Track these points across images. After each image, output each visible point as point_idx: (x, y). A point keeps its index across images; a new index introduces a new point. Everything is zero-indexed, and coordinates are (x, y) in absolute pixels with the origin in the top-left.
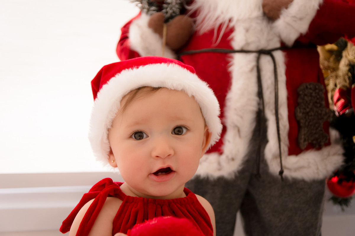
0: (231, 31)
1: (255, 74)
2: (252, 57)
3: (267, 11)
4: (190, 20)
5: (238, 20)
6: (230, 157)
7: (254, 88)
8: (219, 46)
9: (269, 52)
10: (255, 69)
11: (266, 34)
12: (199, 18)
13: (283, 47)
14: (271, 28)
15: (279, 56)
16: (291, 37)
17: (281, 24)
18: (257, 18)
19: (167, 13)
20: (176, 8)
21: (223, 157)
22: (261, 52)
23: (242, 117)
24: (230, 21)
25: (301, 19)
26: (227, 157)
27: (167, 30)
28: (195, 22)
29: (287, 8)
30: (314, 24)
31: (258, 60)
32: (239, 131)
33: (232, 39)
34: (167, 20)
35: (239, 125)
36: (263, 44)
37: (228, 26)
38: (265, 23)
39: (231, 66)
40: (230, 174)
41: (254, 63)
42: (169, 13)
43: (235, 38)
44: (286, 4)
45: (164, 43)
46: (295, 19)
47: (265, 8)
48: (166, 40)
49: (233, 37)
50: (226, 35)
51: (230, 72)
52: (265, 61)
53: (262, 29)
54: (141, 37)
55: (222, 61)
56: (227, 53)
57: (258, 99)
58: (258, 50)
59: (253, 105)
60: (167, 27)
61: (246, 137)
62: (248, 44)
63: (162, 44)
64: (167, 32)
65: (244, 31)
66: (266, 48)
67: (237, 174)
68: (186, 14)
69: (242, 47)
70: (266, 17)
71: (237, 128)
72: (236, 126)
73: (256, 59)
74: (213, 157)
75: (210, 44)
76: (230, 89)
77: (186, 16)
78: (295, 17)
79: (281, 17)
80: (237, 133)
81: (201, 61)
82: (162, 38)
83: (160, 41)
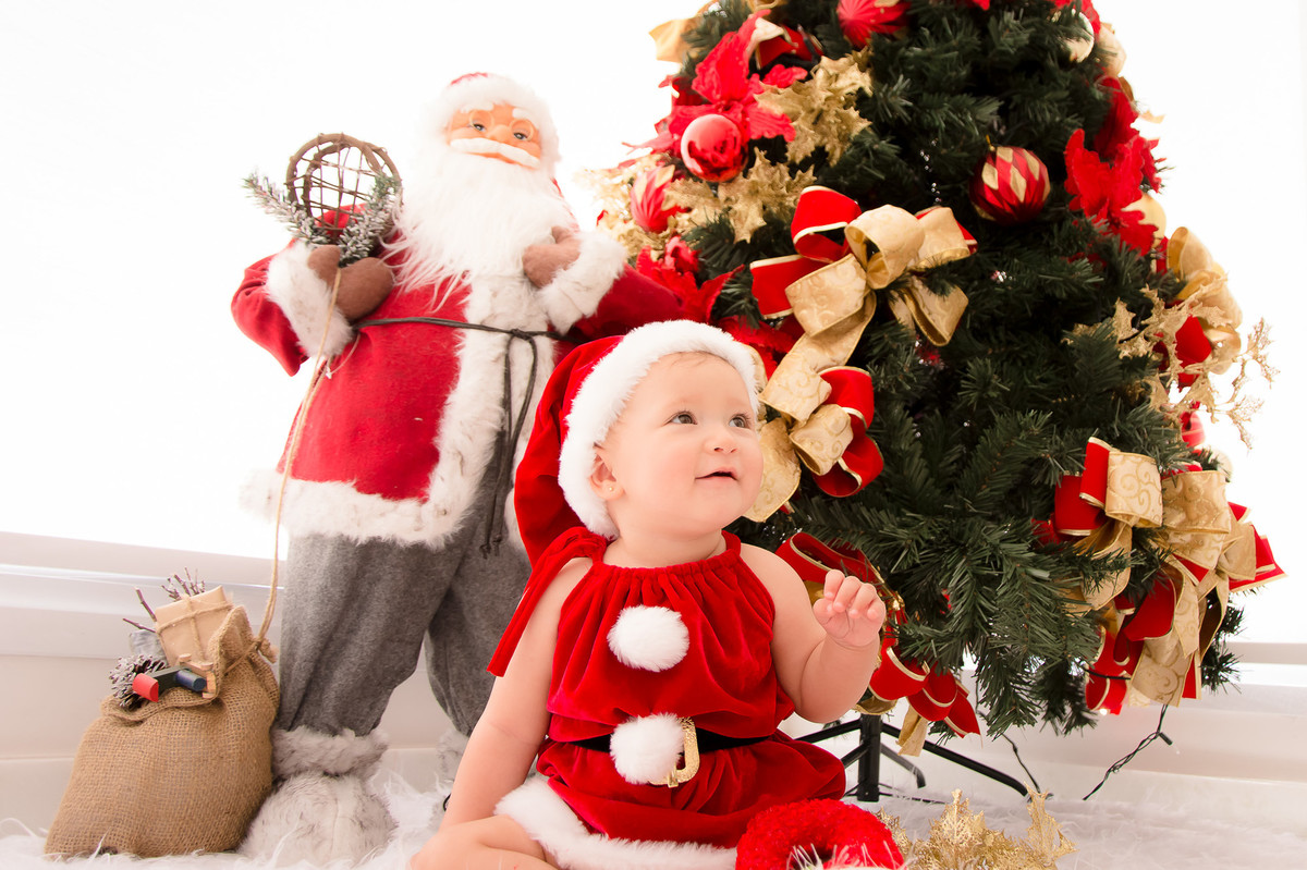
0: (466, 291)
1: (501, 367)
2: (499, 339)
3: (530, 270)
4: (388, 266)
5: (479, 277)
6: (442, 507)
7: (499, 393)
8: (441, 314)
9: (528, 337)
10: (503, 360)
11: (525, 305)
12: (406, 267)
13: (552, 332)
14: (536, 298)
15: (546, 345)
16: (566, 319)
17: (551, 292)
18: (512, 277)
19: (346, 250)
20: (364, 244)
21: (428, 506)
22: (515, 334)
23: (470, 438)
24: (463, 276)
25: (588, 289)
26: (436, 506)
27: (342, 277)
28: (396, 272)
29: (565, 269)
30: (606, 304)
31: (508, 345)
32: (462, 461)
33: (463, 306)
34: (343, 264)
35: (464, 453)
36: (519, 321)
37: (459, 283)
38: (525, 289)
39: (459, 348)
40: (436, 539)
41: (502, 350)
42: (348, 252)
43: (471, 304)
44: (566, 262)
45: (334, 301)
46: (577, 286)
47: (528, 264)
48: (338, 295)
49: (467, 302)
50: (455, 298)
51: (457, 359)
52: (521, 349)
53: (520, 297)
54: (292, 279)
55: (443, 340)
56: (455, 327)
57: (501, 410)
58: (509, 329)
59: (492, 420)
60: (342, 273)
61: (474, 474)
62: (494, 316)
63: (331, 301)
64: (341, 282)
65: (490, 294)
66: (524, 327)
67: (452, 541)
68: (381, 258)
69: (483, 321)
70: (527, 280)
71: (460, 457)
72: (460, 453)
73: (506, 343)
74: (408, 506)
75: (424, 310)
76: (454, 388)
77: (381, 261)
78: (578, 283)
79: (555, 280)
80: (459, 466)
81: (403, 336)
82: (332, 289)
83: (327, 295)
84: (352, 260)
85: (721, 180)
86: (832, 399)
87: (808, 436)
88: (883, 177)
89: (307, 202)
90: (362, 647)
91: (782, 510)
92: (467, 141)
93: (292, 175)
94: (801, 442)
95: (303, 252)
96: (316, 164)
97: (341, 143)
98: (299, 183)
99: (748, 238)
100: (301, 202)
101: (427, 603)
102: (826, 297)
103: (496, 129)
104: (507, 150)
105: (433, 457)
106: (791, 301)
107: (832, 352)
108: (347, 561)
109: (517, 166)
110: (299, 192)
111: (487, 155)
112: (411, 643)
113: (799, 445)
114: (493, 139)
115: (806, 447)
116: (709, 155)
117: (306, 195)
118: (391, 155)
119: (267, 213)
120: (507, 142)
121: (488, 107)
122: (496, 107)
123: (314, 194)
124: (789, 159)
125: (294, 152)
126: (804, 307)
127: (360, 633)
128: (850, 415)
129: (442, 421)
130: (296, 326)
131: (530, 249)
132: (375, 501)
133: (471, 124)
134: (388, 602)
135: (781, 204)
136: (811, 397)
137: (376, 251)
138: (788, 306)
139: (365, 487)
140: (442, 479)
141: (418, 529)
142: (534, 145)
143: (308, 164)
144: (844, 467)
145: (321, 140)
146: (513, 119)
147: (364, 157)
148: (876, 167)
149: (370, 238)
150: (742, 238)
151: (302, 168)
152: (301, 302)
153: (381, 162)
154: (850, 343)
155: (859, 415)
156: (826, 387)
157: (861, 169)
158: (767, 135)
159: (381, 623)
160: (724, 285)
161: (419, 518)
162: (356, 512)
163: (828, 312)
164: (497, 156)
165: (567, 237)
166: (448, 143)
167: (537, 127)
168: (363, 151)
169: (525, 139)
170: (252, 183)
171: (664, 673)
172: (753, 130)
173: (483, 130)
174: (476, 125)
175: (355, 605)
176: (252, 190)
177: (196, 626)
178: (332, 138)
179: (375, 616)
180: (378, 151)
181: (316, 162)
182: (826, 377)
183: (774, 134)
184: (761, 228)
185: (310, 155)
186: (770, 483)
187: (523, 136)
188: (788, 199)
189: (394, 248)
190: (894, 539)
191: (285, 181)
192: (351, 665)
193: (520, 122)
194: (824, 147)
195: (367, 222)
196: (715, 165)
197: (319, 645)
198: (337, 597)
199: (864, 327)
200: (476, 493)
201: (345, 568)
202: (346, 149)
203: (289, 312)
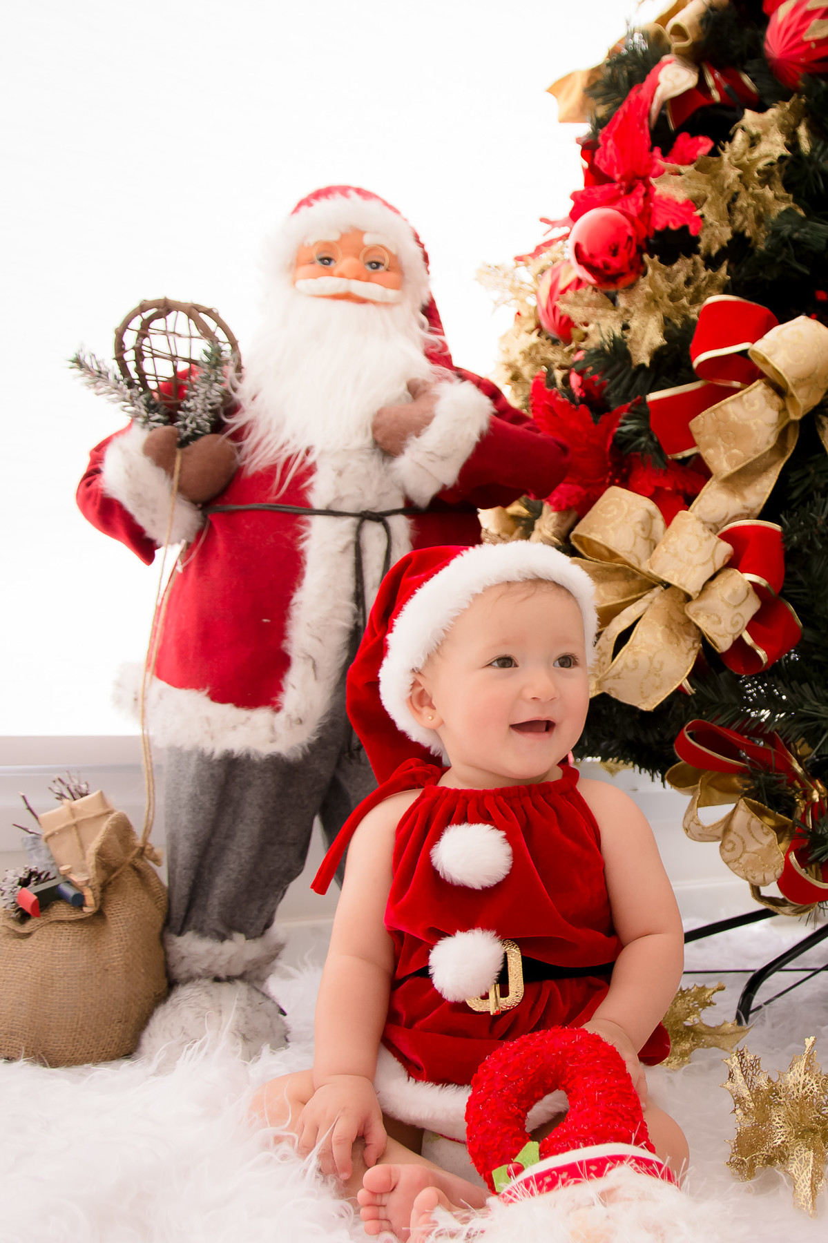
0: (310, 471)
1: (350, 557)
2: (348, 524)
3: (380, 439)
4: (230, 443)
5: (322, 453)
6: (295, 716)
7: (349, 586)
8: (284, 500)
9: (380, 517)
10: (352, 548)
11: (375, 482)
12: (248, 443)
13: (410, 509)
14: (388, 472)
15: (401, 526)
16: (425, 492)
17: (405, 464)
18: (361, 450)
19: (185, 427)
20: (205, 421)
21: (281, 716)
22: (366, 516)
23: (320, 640)
24: (308, 452)
25: (443, 458)
26: (289, 716)
27: (182, 461)
28: (240, 448)
29: (418, 436)
30: (468, 470)
31: (358, 530)
32: (314, 666)
33: (309, 488)
34: (184, 443)
35: (315, 657)
36: (370, 502)
37: (302, 463)
38: (375, 460)
39: (303, 540)
40: (293, 749)
41: (350, 537)
42: (189, 429)
43: (315, 486)
44: (418, 427)
45: (176, 488)
46: (432, 457)
47: (378, 433)
48: (179, 481)
49: (312, 484)
50: (299, 479)
51: (302, 553)
52: (373, 532)
53: (368, 473)
54: (127, 472)
55: (287, 530)
56: (298, 515)
57: (353, 605)
58: (359, 511)
59: (343, 618)
60: (182, 456)
61: (328, 678)
62: (340, 499)
63: (172, 488)
64: (181, 466)
65: (334, 474)
66: (374, 508)
67: (308, 750)
68: (223, 433)
69: (329, 506)
70: (378, 450)
71: (311, 663)
72: (310, 657)
73: (354, 529)
74: (261, 716)
75: (268, 495)
76: (300, 585)
77: (224, 437)
78: (431, 453)
79: (407, 451)
80: (311, 670)
81: (247, 527)
82: (172, 476)
83: (167, 483)
84: (194, 437)
85: (620, 287)
86: (733, 563)
87: (701, 609)
88: (807, 272)
89: (142, 375)
90: (239, 853)
91: (680, 691)
92: (311, 282)
93: (120, 348)
94: (697, 615)
95: (139, 436)
96: (143, 333)
97: (165, 308)
98: (130, 356)
99: (646, 361)
100: (135, 375)
101: (306, 802)
102: (733, 433)
103: (344, 263)
104: (358, 288)
105: (284, 662)
106: (696, 438)
107: (743, 497)
108: (213, 768)
109: (371, 307)
110: (131, 366)
111: (336, 297)
112: (294, 844)
113: (694, 620)
114: (341, 276)
115: (701, 622)
116: (599, 262)
117: (139, 369)
118: (223, 316)
119: (98, 394)
120: (358, 278)
121: (334, 237)
122: (343, 236)
123: (147, 366)
124: (702, 251)
125: (118, 323)
126: (709, 446)
127: (237, 839)
128: (751, 582)
129: (289, 623)
130: (141, 519)
131: (379, 413)
132: (227, 711)
133: (316, 259)
134: (260, 807)
135: (686, 317)
136: (704, 564)
137: (218, 427)
138: (693, 444)
139: (219, 696)
140: (294, 687)
141: (272, 741)
142: (392, 276)
143: (136, 334)
144: (748, 640)
145: (143, 308)
146: (365, 246)
147: (191, 321)
148: (800, 260)
149: (210, 411)
150: (641, 361)
151: (130, 339)
152: (139, 495)
153: (211, 324)
154: (765, 486)
155: (763, 583)
156: (726, 548)
157: (783, 262)
158: (672, 226)
159: (256, 829)
160: (621, 421)
161: (273, 729)
162: (209, 725)
163: (735, 451)
164: (347, 297)
165: (425, 391)
166: (294, 282)
167: (394, 251)
168: (190, 316)
169: (382, 269)
170: (79, 362)
171: (487, 891)
172: (658, 219)
173: (333, 264)
174: (322, 260)
175: (230, 810)
176: (77, 372)
177: (78, 834)
178: (155, 304)
179: (249, 822)
180: (209, 312)
181: (144, 332)
182: (726, 537)
183: (679, 224)
184: (662, 348)
185: (136, 324)
186: (658, 666)
187: (378, 264)
188: (692, 310)
189: (236, 421)
190: (815, 719)
191: (114, 356)
192: (231, 872)
193: (372, 249)
194: (744, 232)
195: (202, 397)
196: (609, 272)
197: (197, 853)
198: (208, 805)
199: (782, 465)
200: (332, 697)
201: (212, 775)
202: (174, 313)
203: (130, 507)
